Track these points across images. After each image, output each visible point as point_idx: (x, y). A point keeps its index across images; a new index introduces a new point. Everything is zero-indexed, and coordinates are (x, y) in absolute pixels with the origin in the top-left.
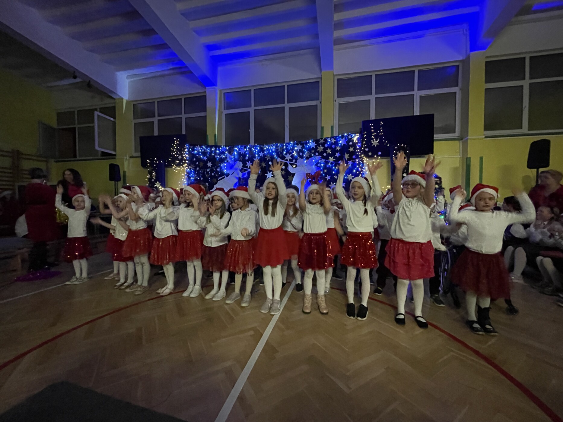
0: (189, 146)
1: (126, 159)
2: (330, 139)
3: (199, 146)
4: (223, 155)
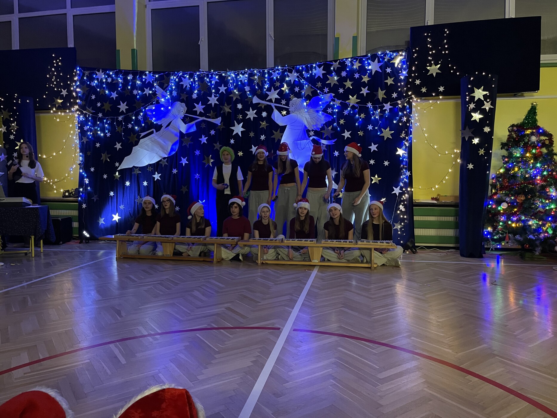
0: (82, 71)
2: (351, 62)
3: (102, 72)
4: (150, 90)
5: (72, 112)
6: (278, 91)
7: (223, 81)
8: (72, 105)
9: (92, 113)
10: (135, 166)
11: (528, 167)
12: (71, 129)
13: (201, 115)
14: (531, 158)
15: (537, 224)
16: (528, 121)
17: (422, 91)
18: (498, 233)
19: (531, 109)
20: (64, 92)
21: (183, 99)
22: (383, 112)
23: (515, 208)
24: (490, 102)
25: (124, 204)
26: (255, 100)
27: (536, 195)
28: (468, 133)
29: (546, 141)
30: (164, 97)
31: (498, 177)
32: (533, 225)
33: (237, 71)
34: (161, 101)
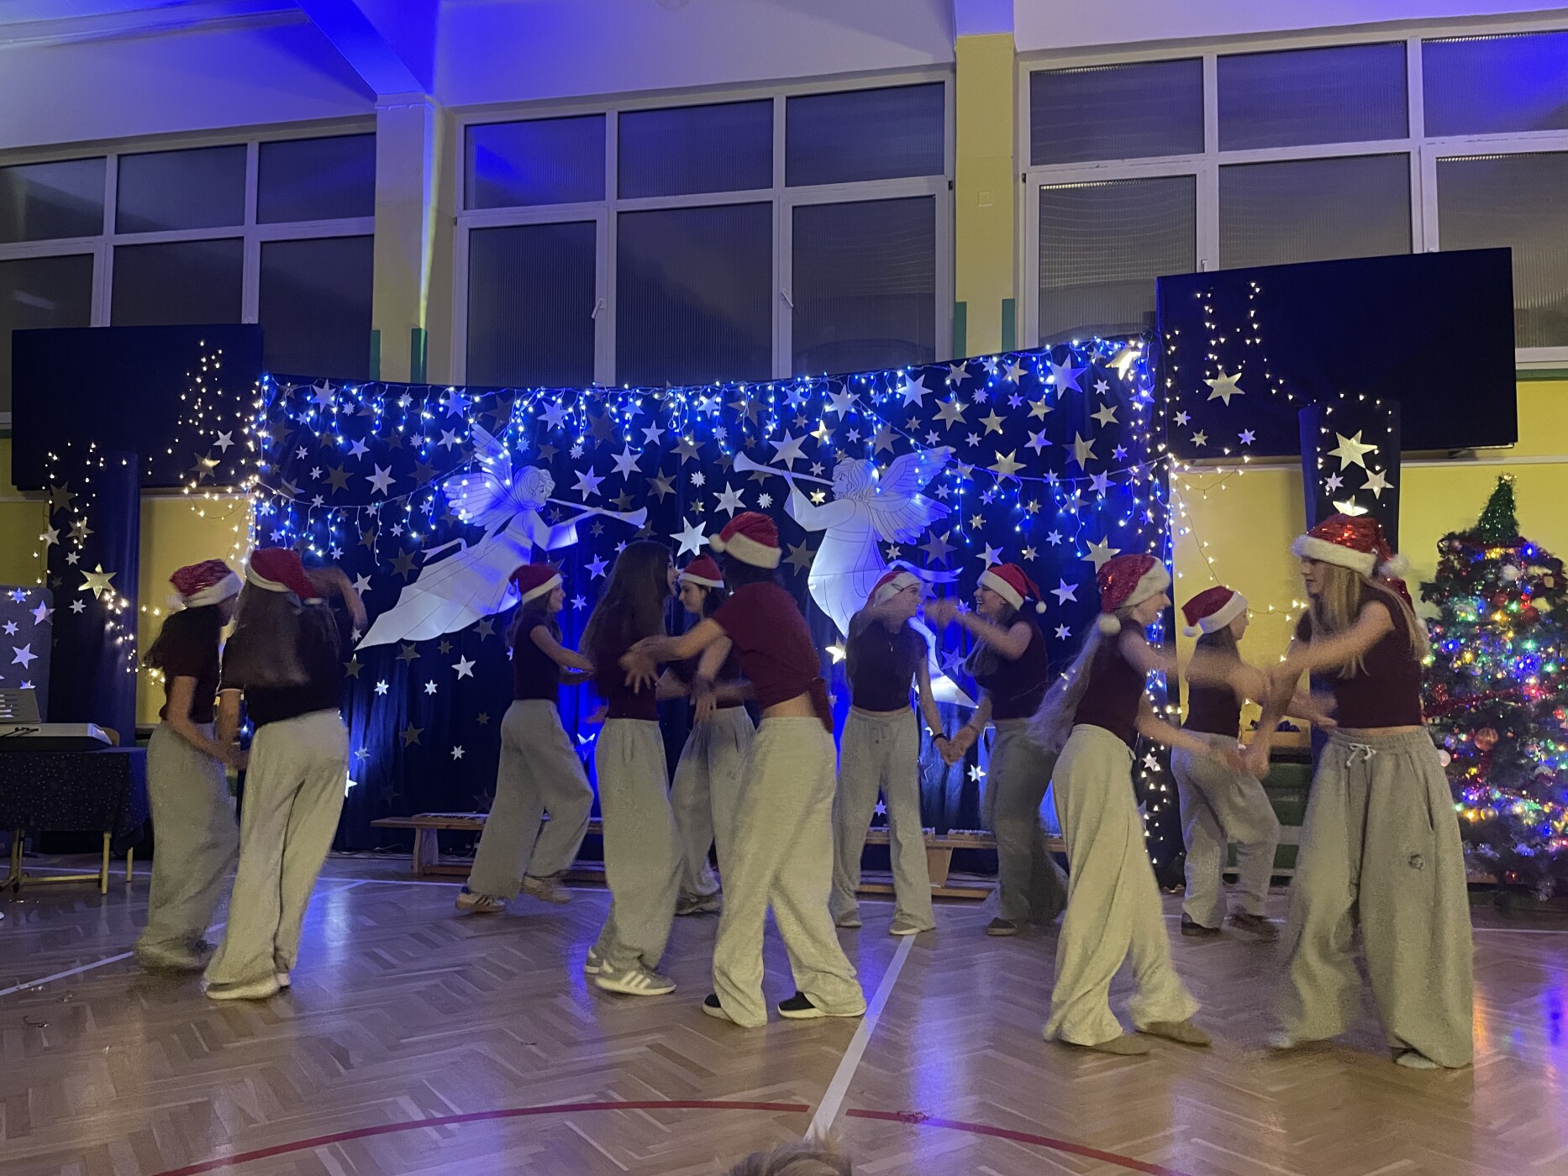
0: (278, 383)
2: (999, 365)
3: (331, 388)
4: (456, 435)
5: (242, 492)
6: (802, 439)
7: (654, 412)
8: (243, 473)
9: (297, 496)
10: (405, 638)
11: (1502, 651)
12: (236, 538)
13: (593, 501)
14: (1507, 626)
15: (1536, 811)
16: (1493, 525)
17: (1195, 442)
19: (1498, 492)
20: (224, 441)
21: (546, 459)
22: (1089, 496)
23: (1474, 766)
24: (1383, 474)
25: (367, 744)
26: (742, 463)
27: (1530, 729)
29: (1546, 578)
30: (494, 452)
32: (1527, 816)
33: (693, 386)
34: (487, 465)
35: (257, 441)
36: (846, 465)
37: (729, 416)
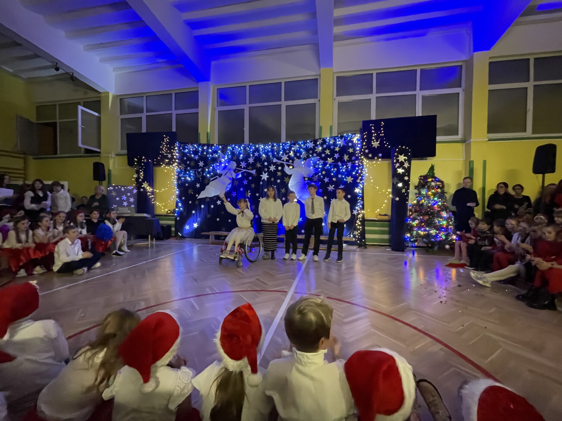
0: (180, 144)
1: (111, 157)
2: (329, 139)
3: (191, 145)
5: (173, 167)
6: (288, 155)
7: (257, 150)
8: (174, 162)
9: (184, 167)
11: (431, 200)
12: (173, 176)
13: (244, 168)
14: (432, 195)
15: (436, 232)
16: (430, 174)
17: (369, 156)
18: (413, 237)
19: (431, 167)
20: (169, 156)
21: (234, 160)
22: (347, 167)
23: (423, 223)
24: (408, 163)
25: (200, 217)
26: (275, 160)
27: (435, 216)
28: (396, 180)
29: (440, 185)
30: (224, 158)
31: (413, 205)
32: (434, 233)
33: (265, 144)
34: (222, 161)
35: (176, 156)
36: (296, 160)
37: (272, 151)
